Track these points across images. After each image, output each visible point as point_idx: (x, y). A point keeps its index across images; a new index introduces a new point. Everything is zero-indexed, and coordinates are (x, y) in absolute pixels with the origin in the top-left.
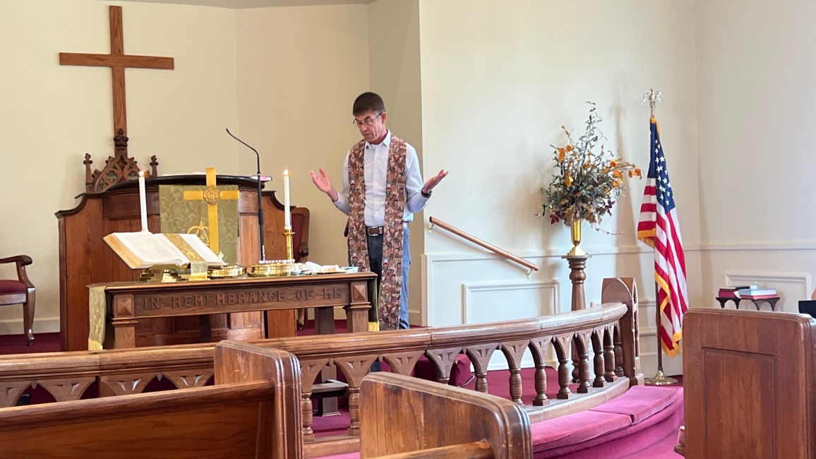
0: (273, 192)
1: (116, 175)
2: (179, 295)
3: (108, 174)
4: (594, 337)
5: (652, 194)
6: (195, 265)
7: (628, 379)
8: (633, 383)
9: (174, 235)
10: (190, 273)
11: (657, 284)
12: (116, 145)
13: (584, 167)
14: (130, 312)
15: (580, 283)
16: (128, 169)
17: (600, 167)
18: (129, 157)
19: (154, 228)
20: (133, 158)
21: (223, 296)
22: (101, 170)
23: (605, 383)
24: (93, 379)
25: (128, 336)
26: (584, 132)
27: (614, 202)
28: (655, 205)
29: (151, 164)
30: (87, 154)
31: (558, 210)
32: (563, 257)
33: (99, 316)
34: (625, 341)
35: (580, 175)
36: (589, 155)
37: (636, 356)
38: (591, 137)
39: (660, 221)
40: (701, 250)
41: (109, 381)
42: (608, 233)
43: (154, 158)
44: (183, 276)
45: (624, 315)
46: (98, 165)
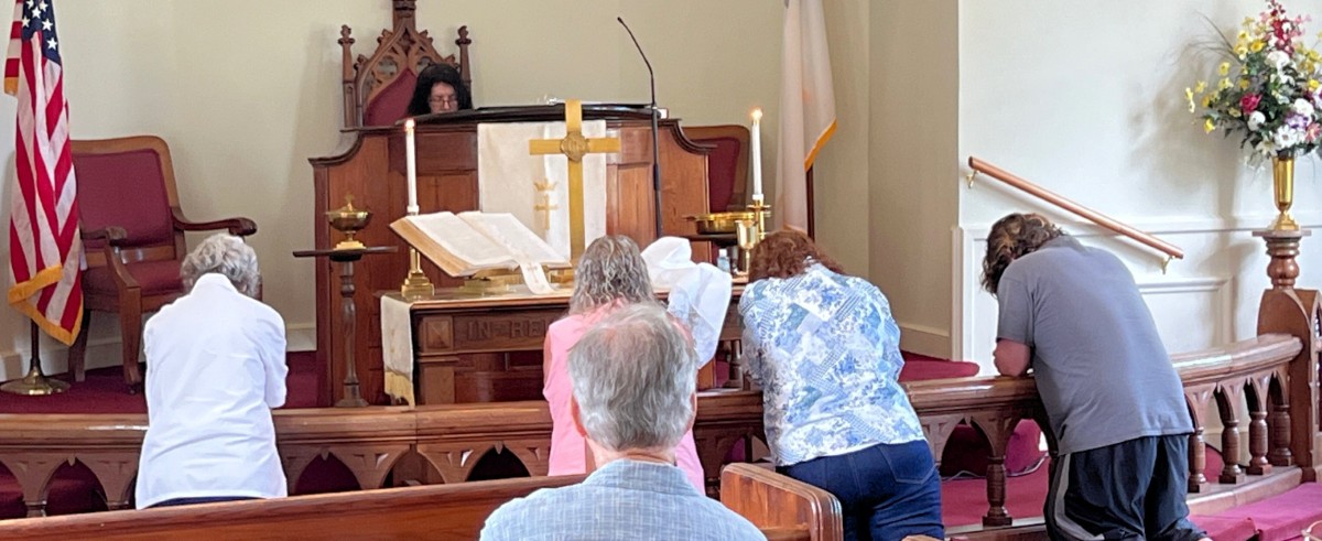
0: (676, 121)
2: (519, 318)
3: (381, 64)
4: (1220, 398)
7: (1299, 471)
8: (1308, 477)
12: (396, 9)
14: (447, 343)
16: (417, 54)
18: (419, 29)
20: (426, 32)
22: (369, 58)
23: (1241, 477)
24: (407, 448)
25: (445, 381)
29: (458, 42)
30: (344, 27)
32: (1257, 233)
34: (1296, 403)
41: (428, 452)
43: (462, 31)
45: (1296, 358)
46: (364, 46)
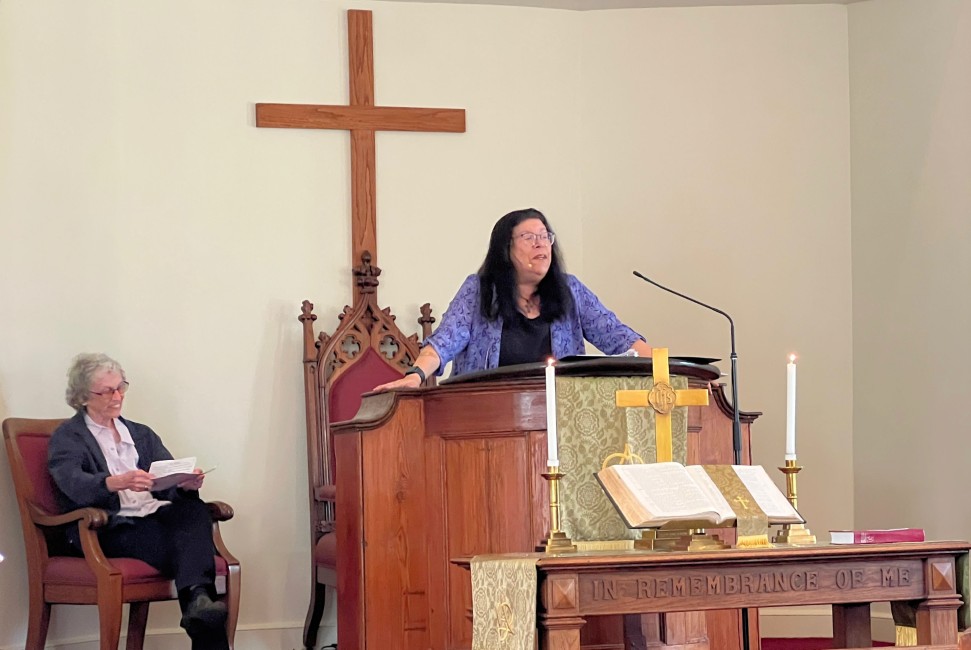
0: (721, 386)
1: (358, 342)
2: (647, 576)
3: (343, 342)
14: (573, 603)
16: (380, 332)
18: (382, 306)
20: (388, 309)
22: (331, 332)
25: (570, 645)
29: (421, 322)
30: (305, 303)
43: (426, 309)
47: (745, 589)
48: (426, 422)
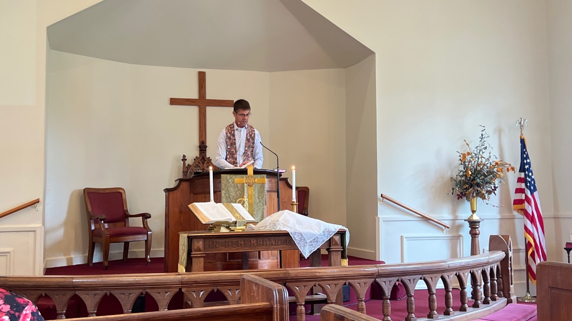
0: (287, 178)
1: (200, 167)
2: (229, 240)
3: (195, 167)
4: (484, 273)
5: (522, 182)
6: (239, 222)
7: (506, 299)
8: (509, 301)
9: (228, 204)
10: (236, 226)
11: (525, 239)
12: (200, 150)
13: (478, 165)
14: (201, 248)
15: (476, 237)
16: (207, 164)
17: (489, 165)
18: (207, 157)
19: (218, 200)
20: (209, 158)
21: (255, 241)
22: (191, 164)
23: (491, 302)
24: (178, 290)
25: (200, 263)
26: (478, 143)
27: (497, 187)
28: (524, 189)
30: (184, 155)
31: (462, 191)
32: (465, 220)
33: (184, 251)
34: (504, 276)
35: (475, 170)
36: (481, 158)
37: (512, 285)
38: (483, 147)
39: (527, 200)
40: (554, 218)
41: (187, 291)
42: (494, 206)
44: (232, 228)
45: (504, 259)
46: (190, 161)
47: (265, 244)
48: (190, 188)
